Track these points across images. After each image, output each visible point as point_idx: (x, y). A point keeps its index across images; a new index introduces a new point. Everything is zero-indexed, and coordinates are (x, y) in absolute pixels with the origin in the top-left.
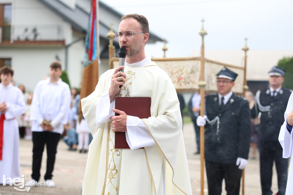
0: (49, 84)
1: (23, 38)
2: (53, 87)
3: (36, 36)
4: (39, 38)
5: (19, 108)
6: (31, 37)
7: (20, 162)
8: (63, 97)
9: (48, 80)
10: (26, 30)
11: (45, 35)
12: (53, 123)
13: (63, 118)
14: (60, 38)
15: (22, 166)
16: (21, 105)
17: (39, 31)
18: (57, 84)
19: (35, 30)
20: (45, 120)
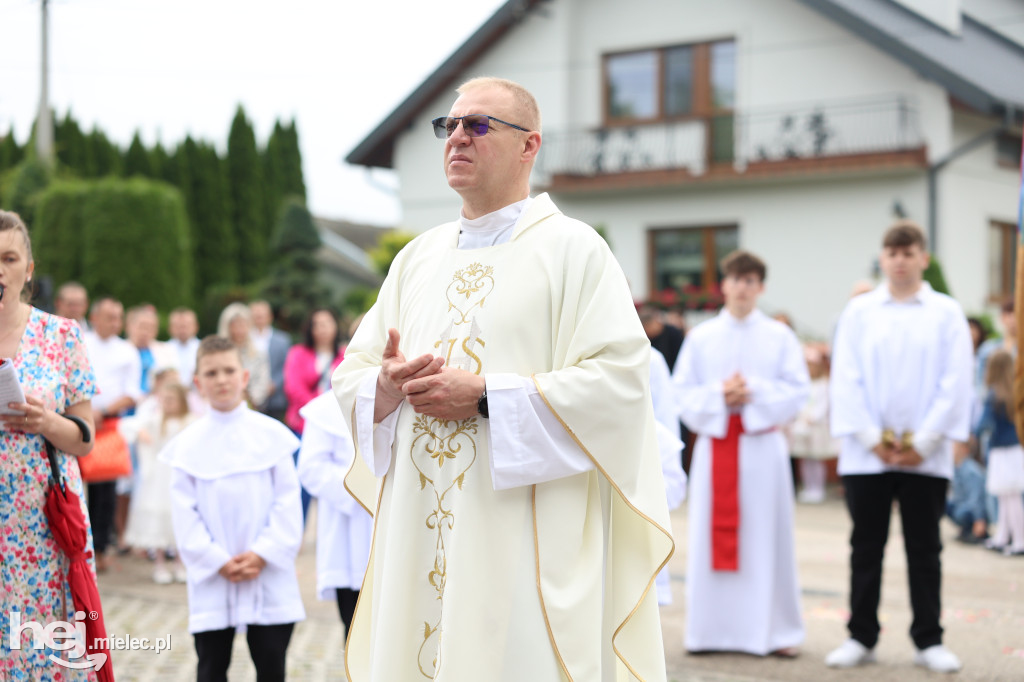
0: (888, 303)
1: (776, 152)
2: (903, 313)
3: (821, 138)
4: (832, 147)
5: (788, 392)
6: (806, 146)
7: (801, 580)
8: (944, 345)
9: (883, 290)
10: (788, 123)
11: (853, 133)
12: (920, 440)
13: (951, 419)
14: (910, 140)
15: (809, 593)
16: (795, 383)
17: (833, 122)
18: (918, 302)
19: (817, 121)
20: (886, 430)
